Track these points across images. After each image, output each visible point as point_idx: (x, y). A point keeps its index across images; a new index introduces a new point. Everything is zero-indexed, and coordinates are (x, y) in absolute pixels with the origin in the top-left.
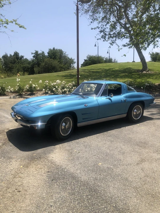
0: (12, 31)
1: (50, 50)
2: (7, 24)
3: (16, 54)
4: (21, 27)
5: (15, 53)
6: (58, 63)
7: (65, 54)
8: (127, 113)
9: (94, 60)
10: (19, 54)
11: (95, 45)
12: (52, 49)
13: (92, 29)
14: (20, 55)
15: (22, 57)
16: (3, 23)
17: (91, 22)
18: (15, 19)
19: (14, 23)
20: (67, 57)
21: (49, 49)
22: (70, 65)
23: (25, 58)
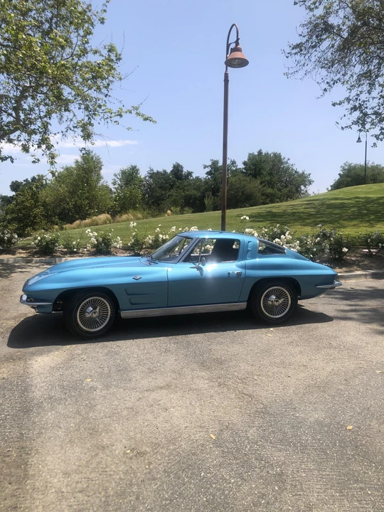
0: (128, 129)
1: (251, 157)
2: (121, 116)
3: (177, 169)
4: (146, 119)
5: (174, 166)
6: (260, 187)
7: (287, 163)
8: (249, 301)
9: (358, 175)
10: (182, 167)
11: (359, 138)
12: (257, 154)
13: (334, 105)
14: (185, 170)
15: (190, 174)
16: (113, 115)
17: (325, 90)
18: (136, 105)
19: (134, 112)
20: (292, 169)
21: (250, 154)
22: (299, 187)
23: (194, 176)
